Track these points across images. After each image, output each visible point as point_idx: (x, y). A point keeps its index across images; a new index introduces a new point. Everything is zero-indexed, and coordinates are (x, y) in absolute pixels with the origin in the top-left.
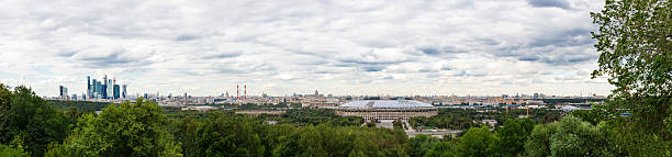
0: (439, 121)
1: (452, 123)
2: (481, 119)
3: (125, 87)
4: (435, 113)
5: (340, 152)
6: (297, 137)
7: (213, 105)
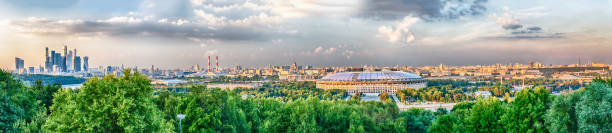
0: (429, 93)
1: (443, 96)
2: (474, 91)
3: (86, 59)
4: (423, 86)
5: (334, 127)
6: (288, 112)
7: (183, 78)
